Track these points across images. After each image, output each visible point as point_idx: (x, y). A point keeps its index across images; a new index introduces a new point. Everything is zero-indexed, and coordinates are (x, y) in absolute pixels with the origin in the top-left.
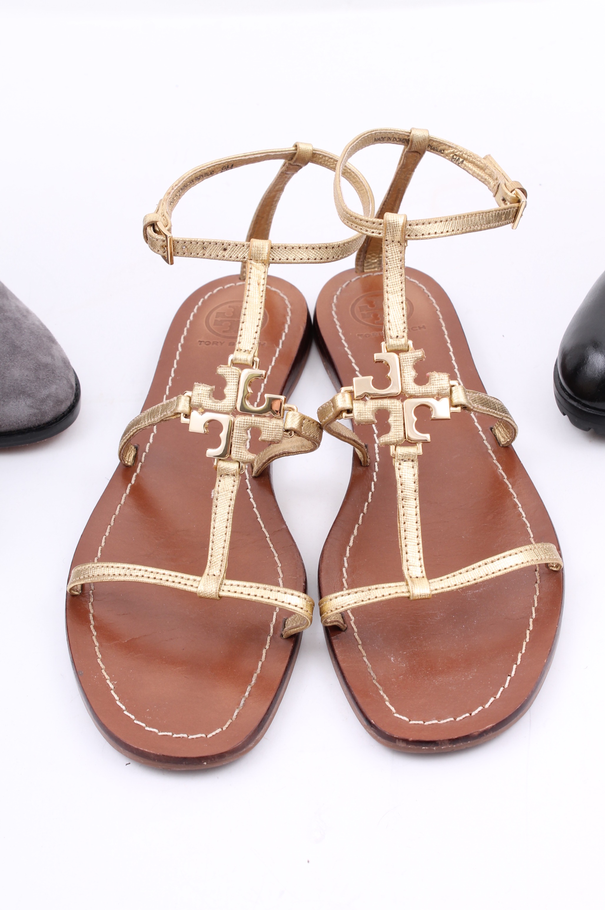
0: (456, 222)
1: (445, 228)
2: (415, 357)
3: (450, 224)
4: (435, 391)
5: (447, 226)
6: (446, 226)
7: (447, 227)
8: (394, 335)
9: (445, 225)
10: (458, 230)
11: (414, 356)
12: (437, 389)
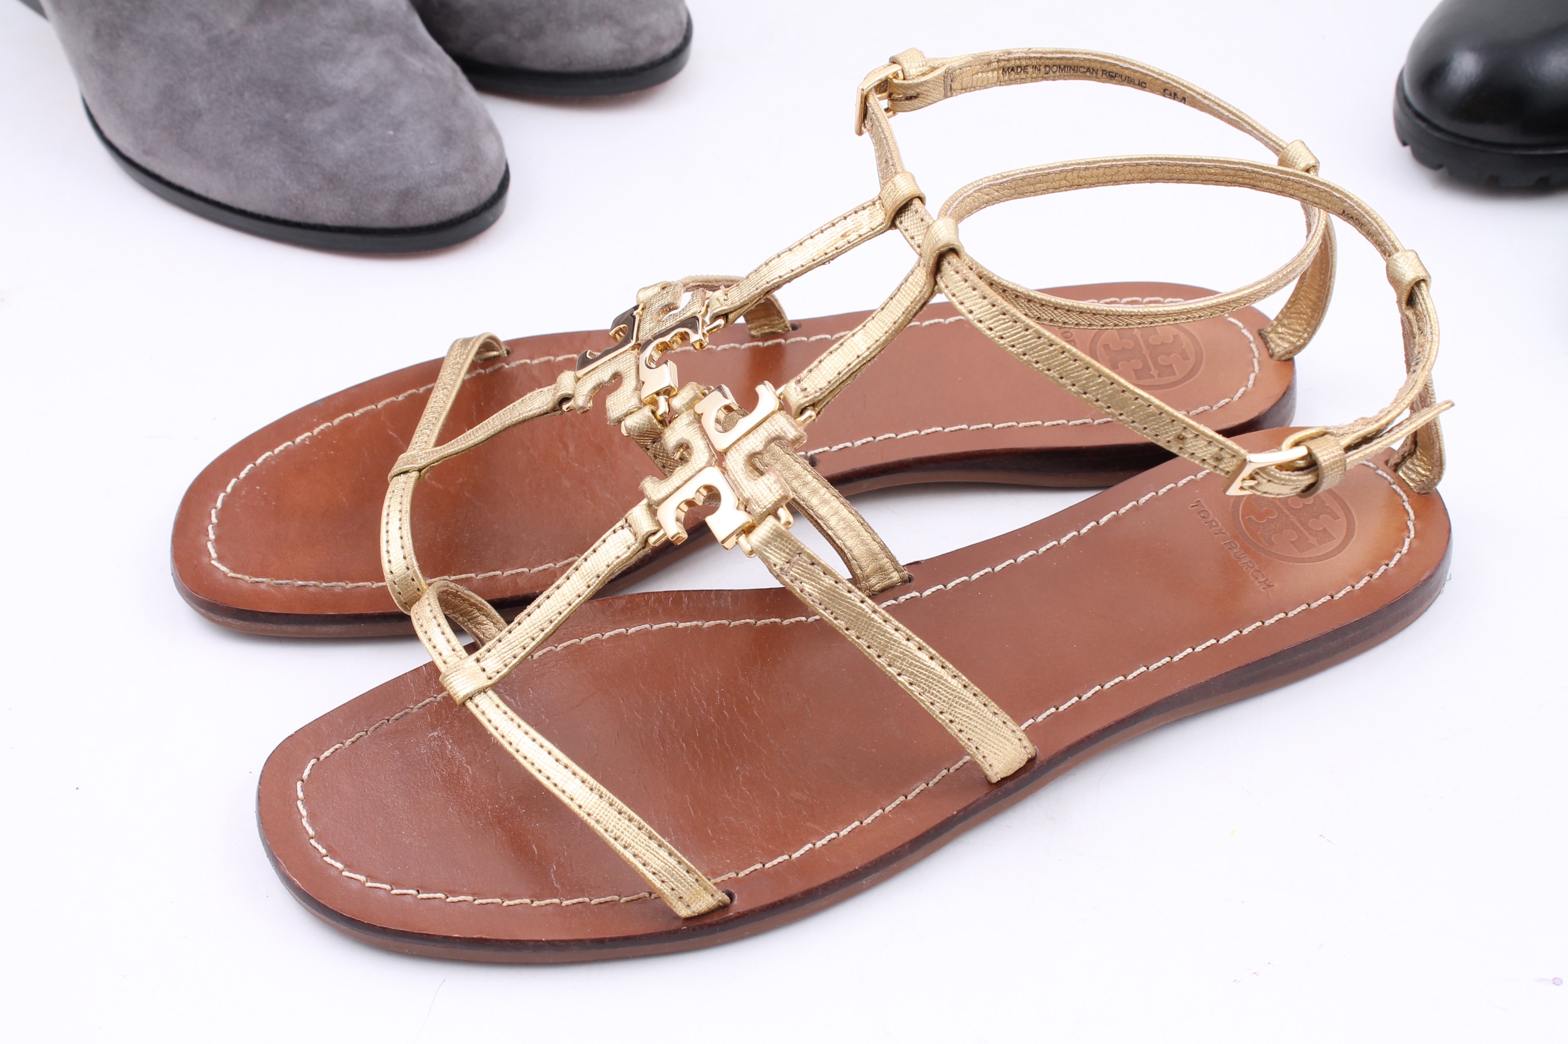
0: (1019, 332)
1: (993, 321)
2: (784, 432)
3: (1006, 325)
4: (747, 493)
5: (997, 321)
6: (996, 319)
7: (996, 324)
8: (804, 384)
9: (995, 317)
10: (1013, 346)
11: (784, 429)
12: (752, 493)
